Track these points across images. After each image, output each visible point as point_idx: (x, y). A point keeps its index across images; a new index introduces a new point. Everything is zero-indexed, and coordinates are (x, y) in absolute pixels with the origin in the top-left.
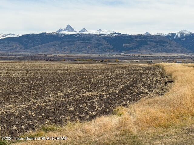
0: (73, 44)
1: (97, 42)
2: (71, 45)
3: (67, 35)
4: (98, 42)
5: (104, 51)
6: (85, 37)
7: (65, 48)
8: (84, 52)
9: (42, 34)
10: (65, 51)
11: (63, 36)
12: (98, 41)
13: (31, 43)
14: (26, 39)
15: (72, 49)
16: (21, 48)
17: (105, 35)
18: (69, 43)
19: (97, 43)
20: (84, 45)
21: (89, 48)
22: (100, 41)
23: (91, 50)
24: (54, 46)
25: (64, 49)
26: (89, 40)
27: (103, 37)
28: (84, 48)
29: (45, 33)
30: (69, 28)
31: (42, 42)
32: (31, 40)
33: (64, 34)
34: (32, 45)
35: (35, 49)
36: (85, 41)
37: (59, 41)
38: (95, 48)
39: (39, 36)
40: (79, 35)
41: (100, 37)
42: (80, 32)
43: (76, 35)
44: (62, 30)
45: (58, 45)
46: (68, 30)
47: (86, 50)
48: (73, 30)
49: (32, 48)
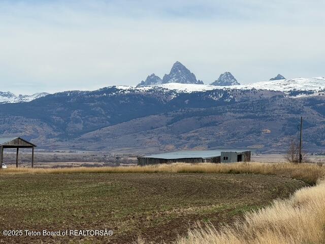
0: (214, 124)
1: (290, 116)
2: (207, 125)
3: (183, 96)
4: (294, 116)
5: (319, 144)
6: (242, 100)
7: (189, 135)
8: (255, 147)
9: (106, 90)
10: (192, 146)
11: (174, 96)
12: (292, 111)
13: (77, 121)
14: (59, 109)
15: (213, 140)
16: (49, 136)
17: (311, 92)
18: (199, 119)
19: (293, 120)
20: (251, 127)
21: (267, 136)
22: (299, 112)
23: (277, 141)
24: (152, 128)
25: (189, 138)
26: (263, 110)
27: (302, 99)
28: (251, 136)
29: (114, 89)
30: (180, 72)
31: (109, 117)
32: (76, 111)
33: (174, 91)
34: (80, 126)
35: (96, 139)
36: (252, 112)
37: (166, 115)
38: (286, 134)
39: (99, 99)
40: (226, 93)
41: (294, 100)
42: (215, 84)
43: (216, 95)
44: (158, 78)
45: (167, 125)
46: (177, 77)
47: (259, 141)
48: (191, 78)
49: (84, 136)
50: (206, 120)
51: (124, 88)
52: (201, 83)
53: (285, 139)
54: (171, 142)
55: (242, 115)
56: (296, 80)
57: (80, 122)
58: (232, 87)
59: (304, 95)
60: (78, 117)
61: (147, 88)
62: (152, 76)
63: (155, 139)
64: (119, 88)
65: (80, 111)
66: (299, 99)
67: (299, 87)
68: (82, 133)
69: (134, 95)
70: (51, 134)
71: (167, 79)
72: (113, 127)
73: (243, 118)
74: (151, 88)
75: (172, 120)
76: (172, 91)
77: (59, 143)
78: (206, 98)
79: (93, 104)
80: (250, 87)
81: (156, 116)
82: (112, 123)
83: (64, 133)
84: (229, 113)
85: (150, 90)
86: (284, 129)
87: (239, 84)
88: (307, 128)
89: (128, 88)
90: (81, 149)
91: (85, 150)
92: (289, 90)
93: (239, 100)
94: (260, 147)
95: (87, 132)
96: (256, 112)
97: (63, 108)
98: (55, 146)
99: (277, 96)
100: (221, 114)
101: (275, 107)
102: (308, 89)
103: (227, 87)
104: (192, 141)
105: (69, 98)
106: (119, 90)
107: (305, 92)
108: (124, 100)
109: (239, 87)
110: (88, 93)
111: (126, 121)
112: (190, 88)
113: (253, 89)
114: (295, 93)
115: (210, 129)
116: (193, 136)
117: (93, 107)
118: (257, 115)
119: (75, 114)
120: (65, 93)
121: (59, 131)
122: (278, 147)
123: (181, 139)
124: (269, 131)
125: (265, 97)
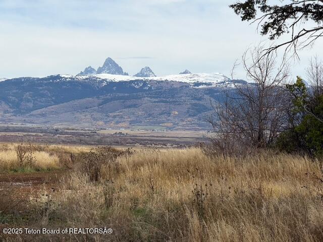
0: (135, 106)
1: (193, 102)
2: (129, 107)
3: (112, 84)
4: (197, 102)
6: (157, 88)
7: (115, 114)
9: (52, 78)
10: (117, 123)
11: (105, 84)
12: (195, 99)
13: (28, 101)
14: (15, 91)
15: (133, 118)
17: (210, 84)
18: (123, 102)
19: (195, 105)
20: (163, 109)
21: (175, 116)
22: (200, 99)
23: (183, 121)
24: (87, 108)
25: (115, 117)
26: (173, 97)
27: (203, 89)
28: (163, 116)
29: (58, 77)
30: (111, 65)
31: (54, 98)
32: (28, 93)
33: (105, 80)
34: (31, 105)
35: (43, 115)
36: (164, 98)
37: (98, 98)
38: (190, 116)
39: (46, 84)
40: (145, 83)
41: (197, 89)
42: (137, 75)
43: (137, 84)
44: (94, 70)
45: (98, 106)
46: (108, 69)
47: (169, 120)
48: (119, 71)
49: (34, 112)
50: (128, 103)
51: (66, 77)
52: (126, 74)
53: (189, 119)
54: (101, 119)
55: (157, 100)
56: (199, 74)
57: (31, 102)
58: (150, 78)
59: (204, 86)
60: (29, 98)
61: (84, 77)
62: (89, 68)
63: (89, 116)
64: (63, 76)
65: (31, 93)
66: (201, 89)
67: (201, 80)
68: (32, 110)
69: (73, 82)
70: (8, 110)
71: (100, 71)
72: (56, 106)
73: (158, 102)
74: (87, 77)
75: (102, 102)
76: (103, 80)
77: (14, 117)
78: (130, 86)
79: (41, 88)
80: (164, 79)
81: (90, 99)
82: (56, 103)
83: (18, 109)
84: (146, 98)
85: (87, 79)
86: (188, 112)
87: (156, 76)
88: (206, 111)
89: (70, 76)
90: (31, 122)
91: (33, 123)
92: (194, 82)
93: (155, 89)
94: (170, 125)
95: (37, 109)
96: (168, 98)
97: (17, 90)
98: (10, 119)
99: (184, 86)
100: (140, 98)
101: (182, 95)
102: (208, 81)
103: (146, 78)
104: (117, 119)
105: (23, 83)
106: (62, 78)
107: (205, 84)
108: (66, 85)
109: (155, 78)
110: (38, 80)
111: (66, 102)
112: (118, 78)
113: (166, 80)
114: (198, 84)
115: (132, 110)
116: (118, 115)
117: (41, 90)
118: (168, 100)
119: (27, 95)
120: (20, 79)
121: (14, 108)
122: (183, 126)
123: (108, 117)
124: (176, 113)
125: (175, 86)
